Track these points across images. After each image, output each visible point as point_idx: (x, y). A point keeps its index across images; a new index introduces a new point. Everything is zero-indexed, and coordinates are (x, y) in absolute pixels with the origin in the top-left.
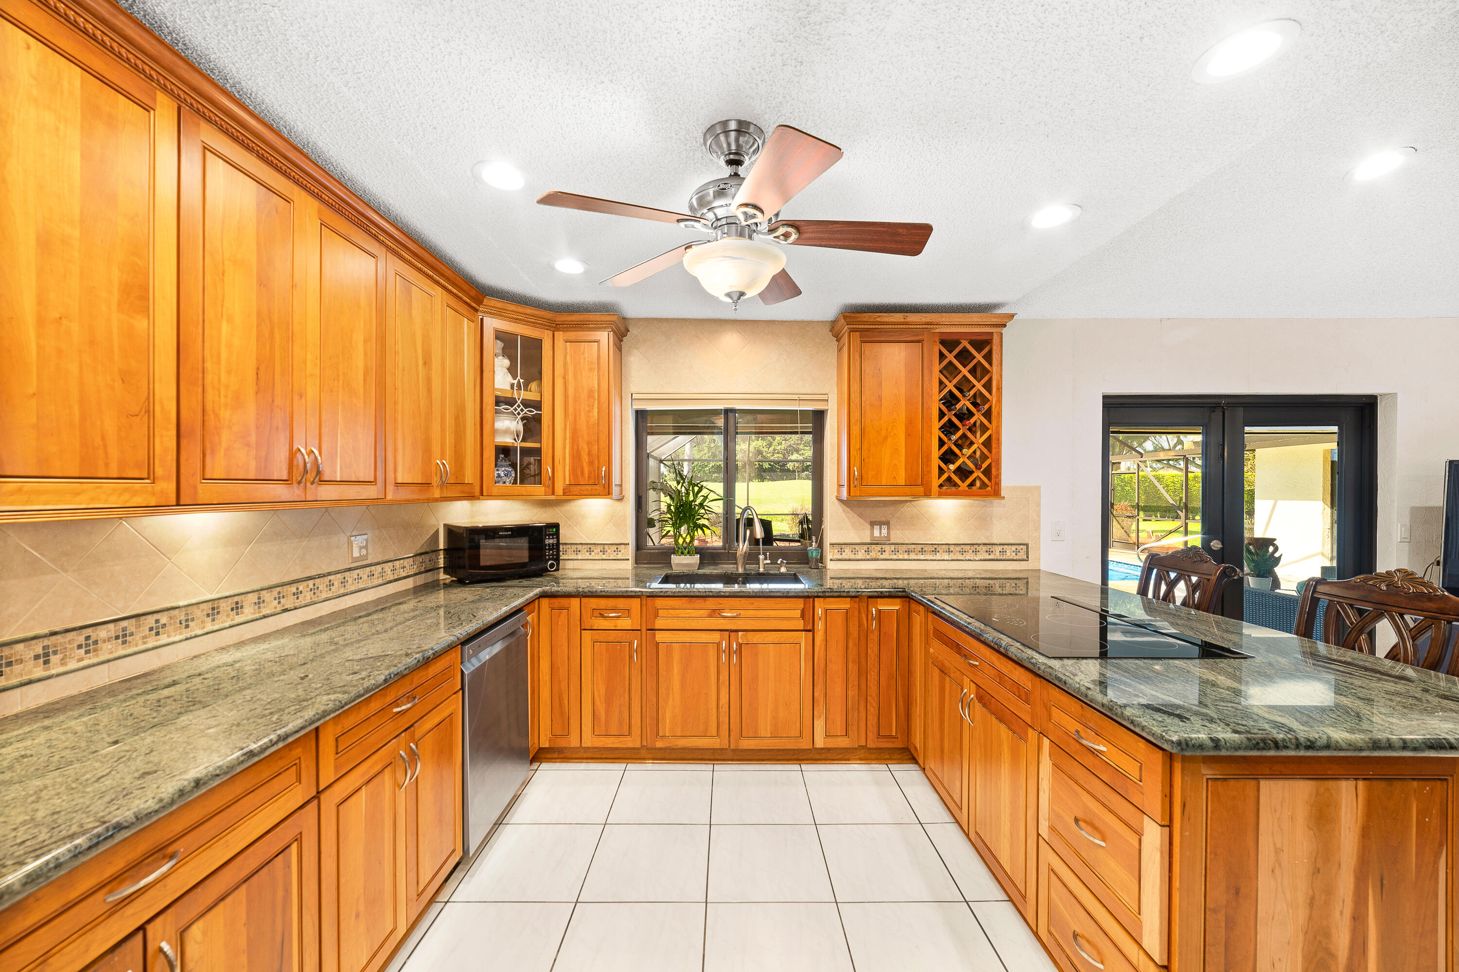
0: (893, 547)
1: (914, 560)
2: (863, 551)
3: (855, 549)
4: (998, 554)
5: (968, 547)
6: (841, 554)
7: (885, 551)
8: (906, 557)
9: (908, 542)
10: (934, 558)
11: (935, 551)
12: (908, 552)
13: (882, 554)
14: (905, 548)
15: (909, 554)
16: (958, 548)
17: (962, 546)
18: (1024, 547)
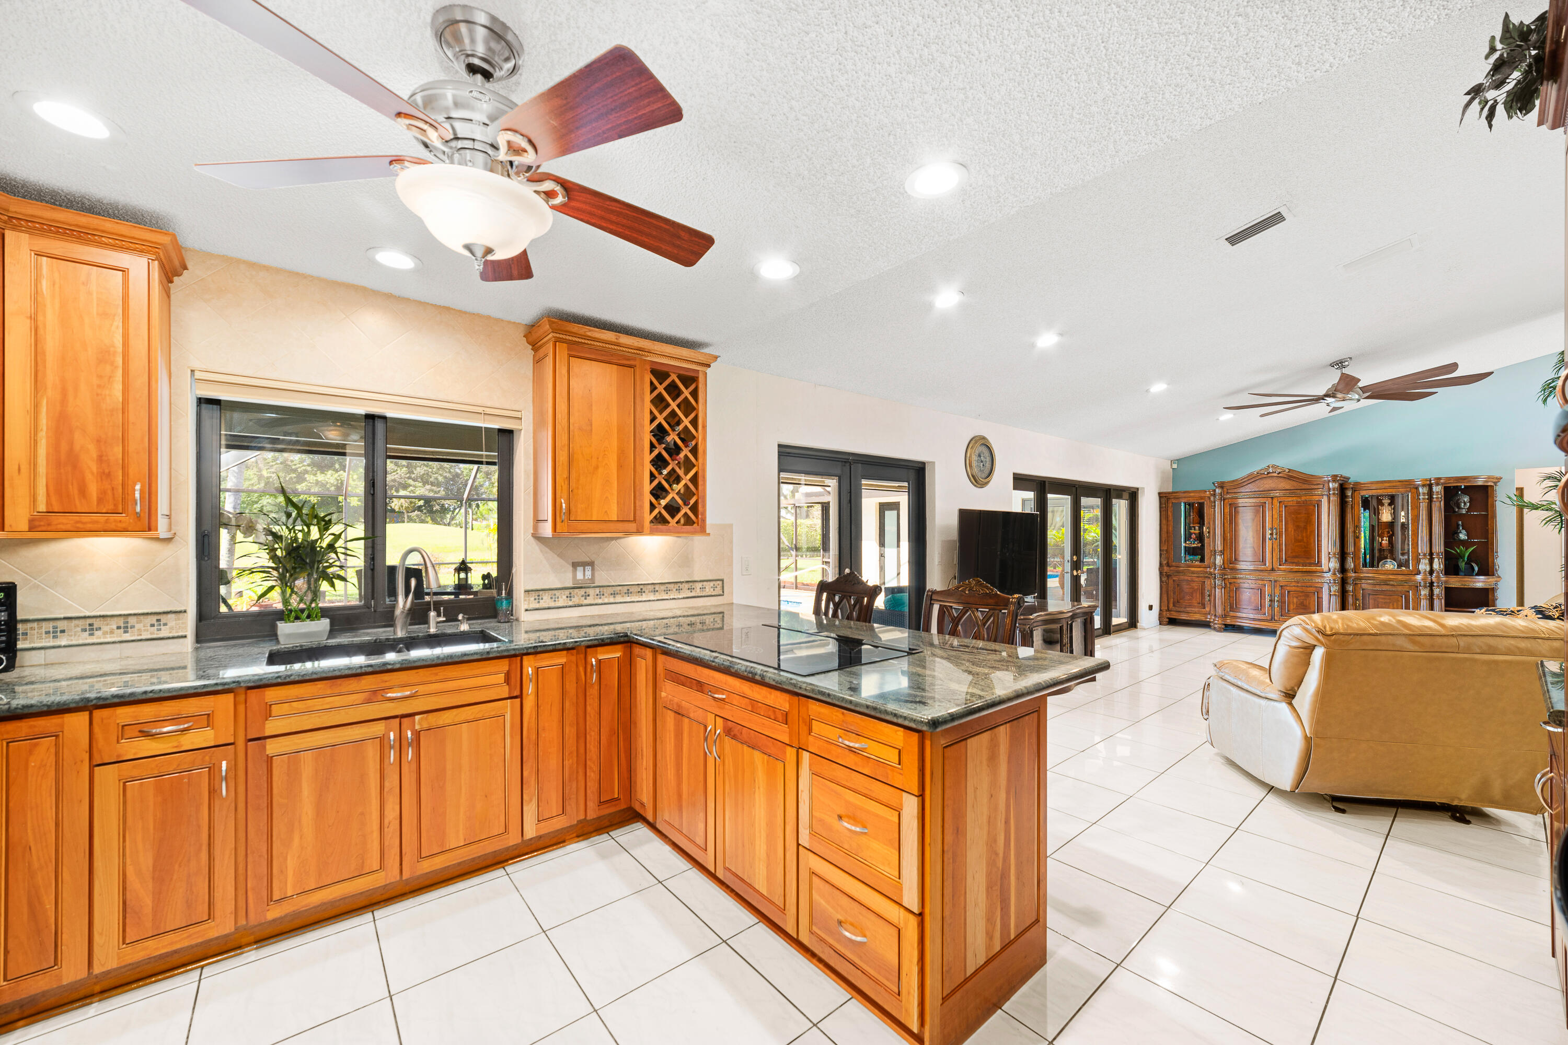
0: (597, 590)
1: (621, 603)
2: (564, 597)
3: (555, 595)
4: (698, 590)
5: (671, 586)
6: (539, 602)
7: (589, 595)
8: (612, 600)
9: (614, 584)
10: (640, 599)
11: (641, 592)
12: (614, 594)
13: (586, 599)
14: (610, 590)
15: (614, 597)
16: (663, 587)
17: (667, 585)
18: (720, 583)
